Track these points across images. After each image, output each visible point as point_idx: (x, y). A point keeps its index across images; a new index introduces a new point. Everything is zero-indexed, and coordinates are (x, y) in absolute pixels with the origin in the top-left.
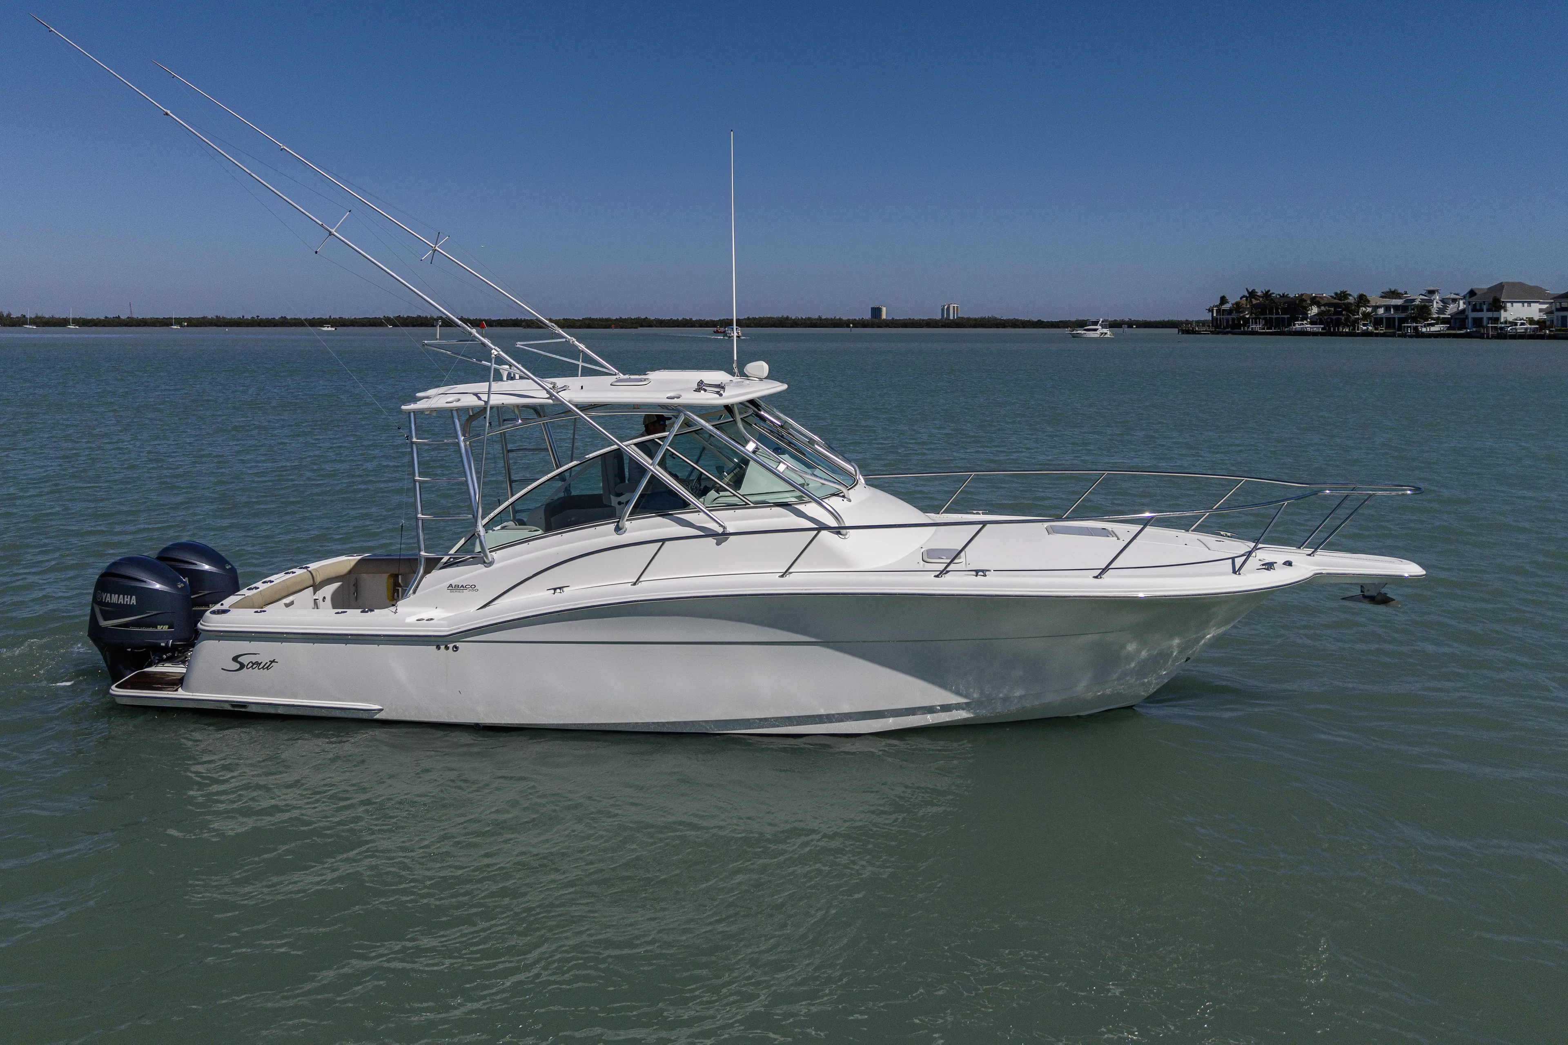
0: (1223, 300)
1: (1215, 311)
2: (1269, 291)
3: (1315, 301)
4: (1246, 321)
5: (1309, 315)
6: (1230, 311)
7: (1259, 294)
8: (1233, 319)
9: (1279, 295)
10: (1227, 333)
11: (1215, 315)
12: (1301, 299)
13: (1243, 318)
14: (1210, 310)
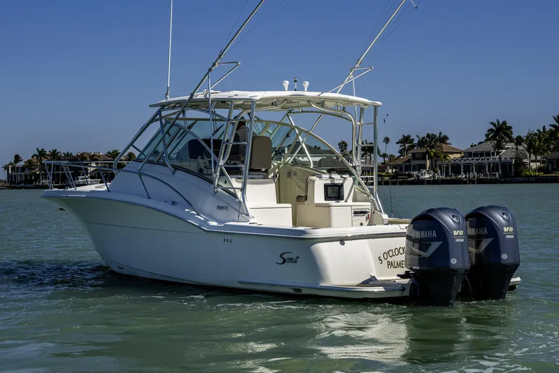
0: (17, 158)
1: (10, 168)
2: (56, 150)
3: (93, 158)
4: (37, 177)
5: (89, 171)
6: (23, 169)
7: (48, 153)
8: (26, 176)
9: (64, 154)
10: (21, 188)
11: (10, 172)
12: (82, 157)
13: (35, 174)
14: (6, 168)
